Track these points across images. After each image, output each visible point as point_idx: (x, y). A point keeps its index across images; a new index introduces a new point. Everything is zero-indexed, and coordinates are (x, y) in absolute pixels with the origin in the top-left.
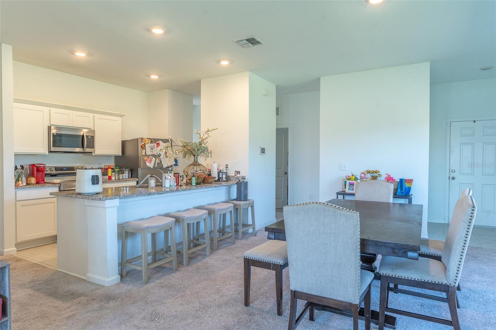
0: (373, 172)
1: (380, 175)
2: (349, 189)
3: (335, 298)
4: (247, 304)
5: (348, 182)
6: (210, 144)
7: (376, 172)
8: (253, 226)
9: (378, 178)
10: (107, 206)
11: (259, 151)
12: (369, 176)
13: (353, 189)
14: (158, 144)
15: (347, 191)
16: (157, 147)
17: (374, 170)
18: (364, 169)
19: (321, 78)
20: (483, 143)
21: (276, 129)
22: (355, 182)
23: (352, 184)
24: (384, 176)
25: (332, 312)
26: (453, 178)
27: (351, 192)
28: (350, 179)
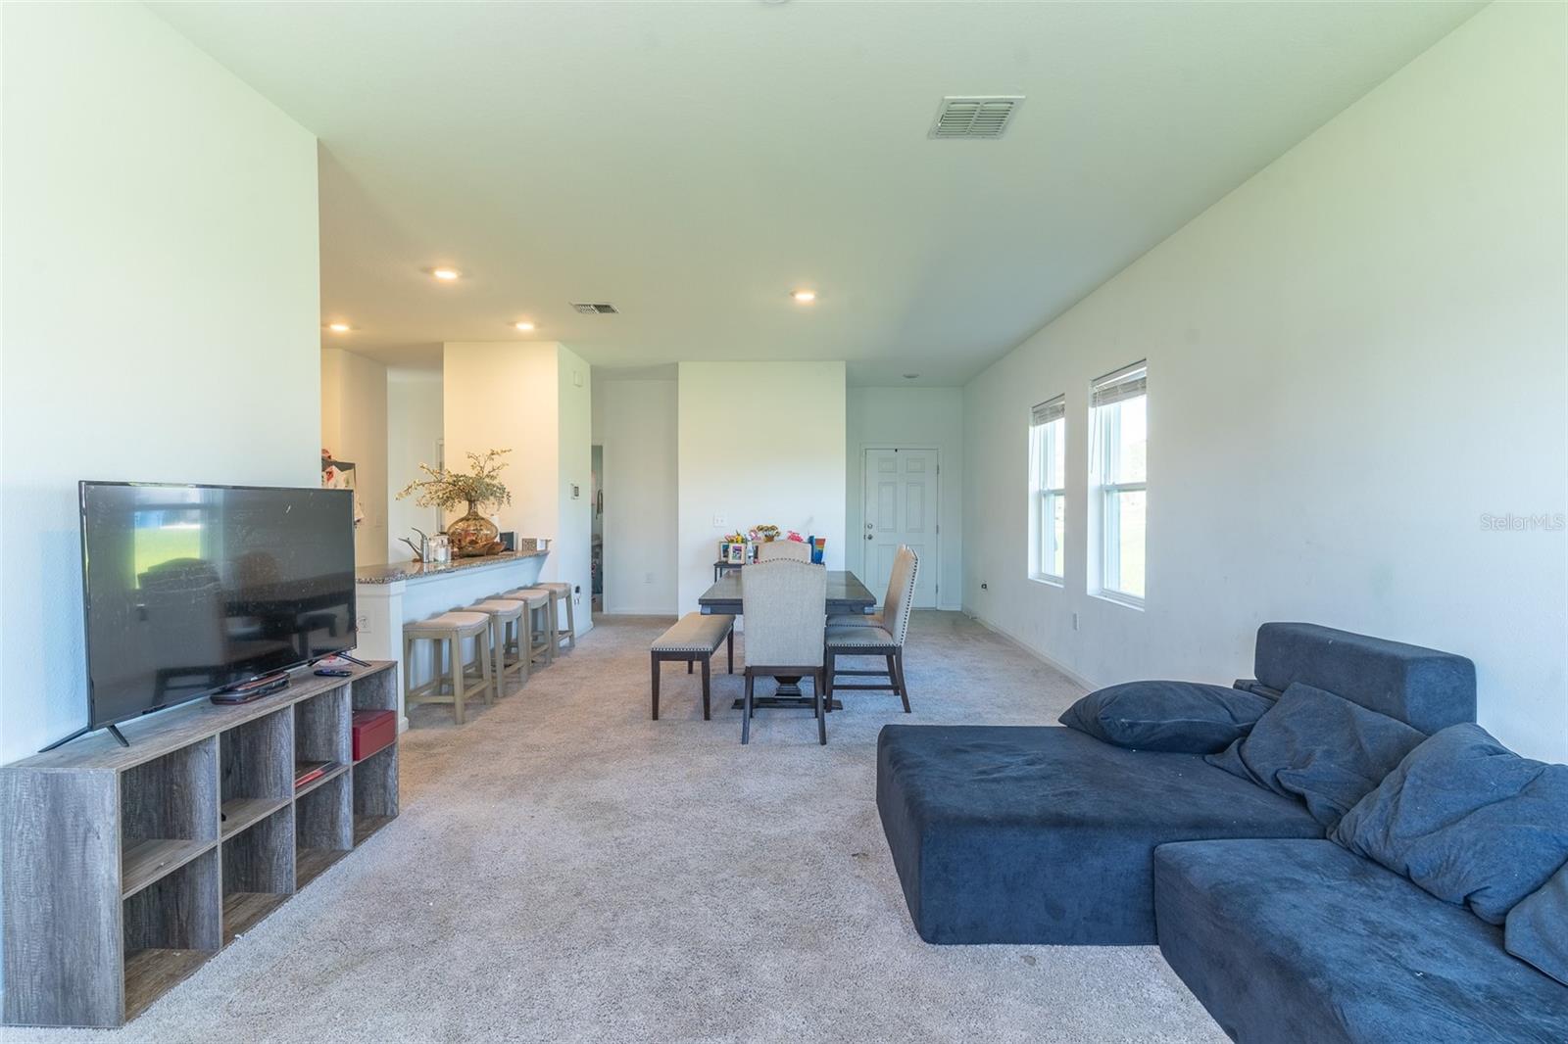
0: (768, 529)
1: (778, 534)
2: (734, 557)
3: (799, 664)
4: (655, 717)
5: (732, 545)
6: (503, 478)
7: (773, 528)
8: (570, 634)
9: (776, 538)
10: (392, 592)
11: (570, 492)
12: (761, 534)
13: (740, 557)
14: (330, 473)
15: (731, 561)
16: (328, 480)
17: (769, 526)
18: (754, 526)
19: (680, 364)
20: (908, 483)
21: (593, 447)
22: (743, 545)
23: (737, 550)
24: (784, 535)
25: (768, 707)
26: (870, 538)
27: (736, 562)
28: (732, 541)
